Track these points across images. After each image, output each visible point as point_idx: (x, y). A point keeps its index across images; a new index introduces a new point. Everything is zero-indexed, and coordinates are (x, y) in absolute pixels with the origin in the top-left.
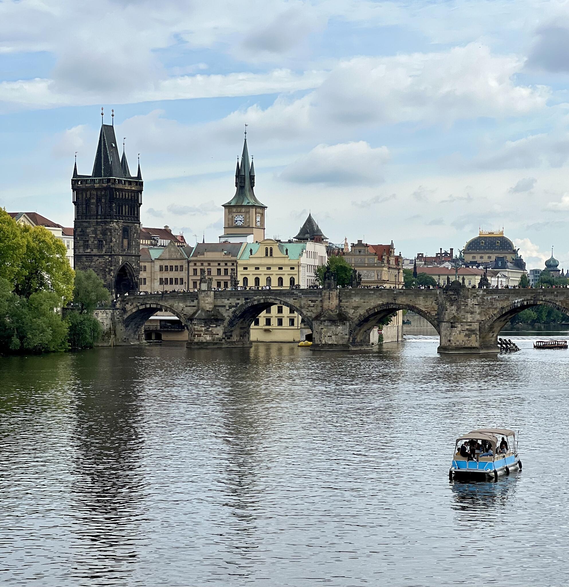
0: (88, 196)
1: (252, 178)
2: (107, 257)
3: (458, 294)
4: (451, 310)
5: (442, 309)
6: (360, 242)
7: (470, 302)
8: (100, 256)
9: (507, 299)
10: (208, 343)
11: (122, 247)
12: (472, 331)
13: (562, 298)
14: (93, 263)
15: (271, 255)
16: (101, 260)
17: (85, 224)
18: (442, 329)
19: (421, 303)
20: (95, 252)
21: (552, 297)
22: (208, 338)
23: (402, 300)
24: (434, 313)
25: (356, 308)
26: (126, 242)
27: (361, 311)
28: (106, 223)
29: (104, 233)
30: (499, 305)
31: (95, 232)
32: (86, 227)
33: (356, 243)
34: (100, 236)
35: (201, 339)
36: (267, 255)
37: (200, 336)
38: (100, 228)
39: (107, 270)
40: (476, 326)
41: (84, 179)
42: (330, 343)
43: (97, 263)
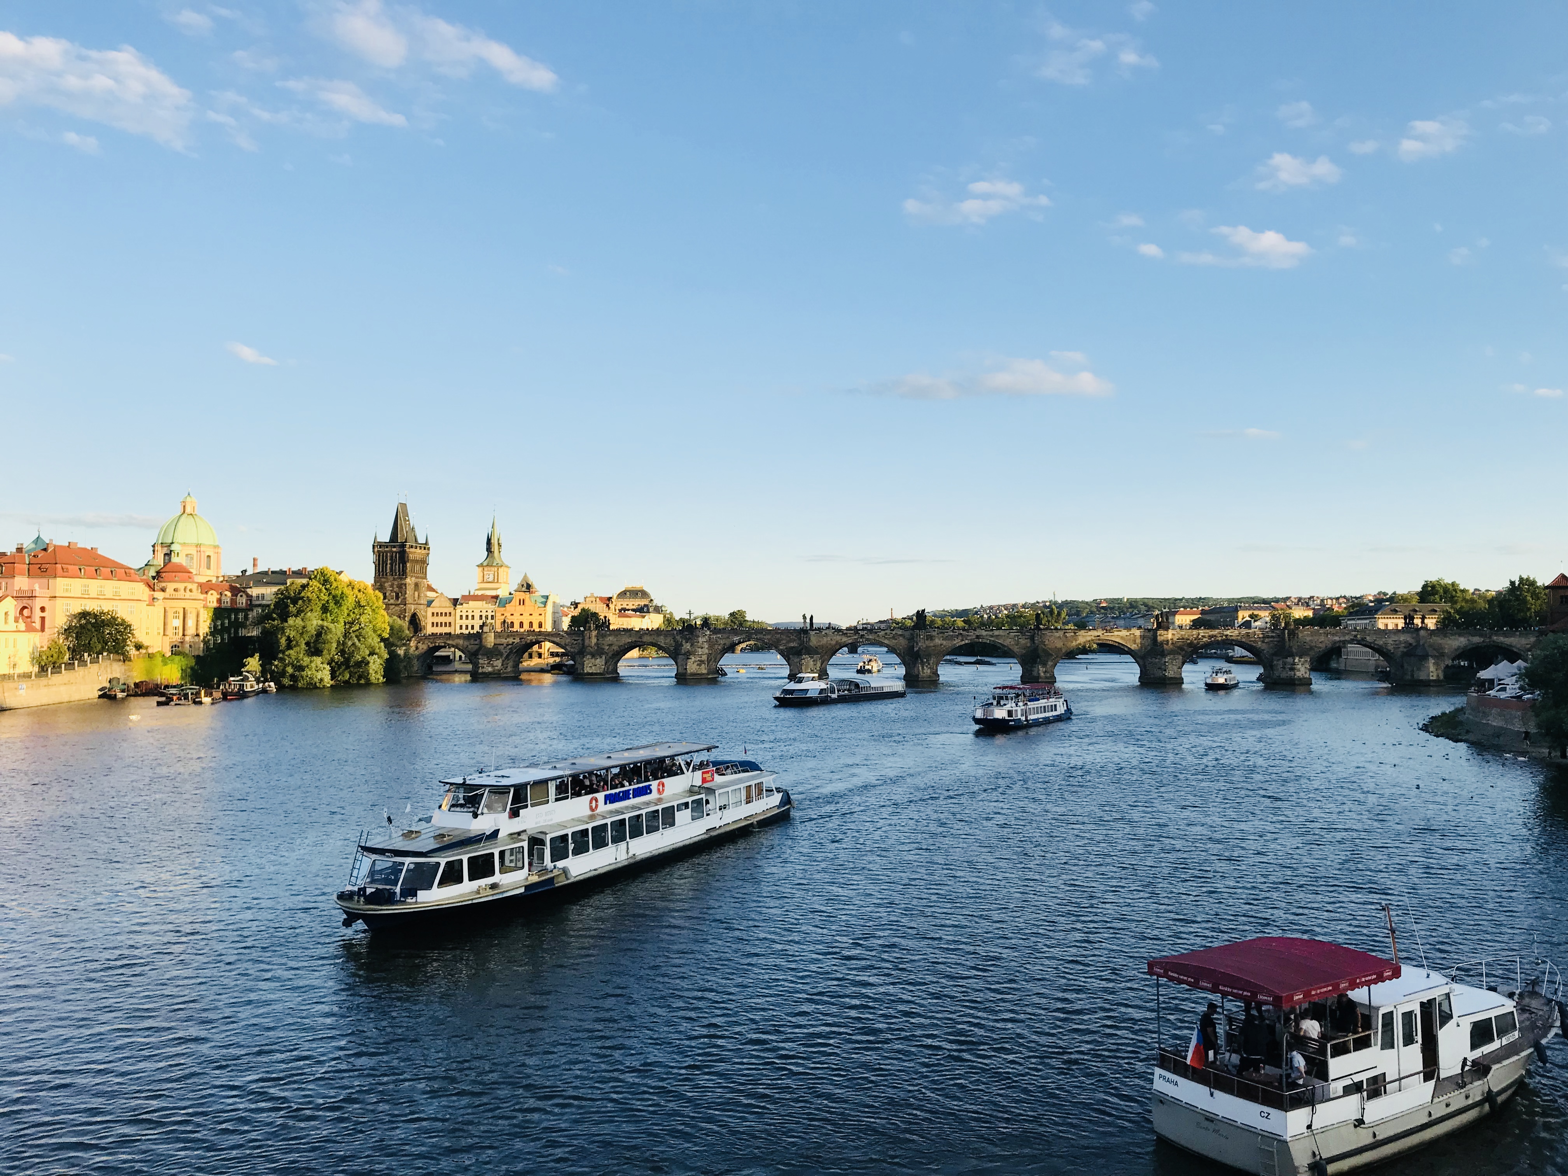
2: (402, 606)
3: (692, 634)
4: (687, 646)
5: (678, 646)
6: (591, 594)
7: (701, 640)
8: (396, 605)
9: (728, 637)
10: (490, 673)
11: (414, 597)
12: (702, 662)
13: (769, 637)
14: (390, 611)
15: (524, 604)
16: (397, 608)
17: (383, 580)
18: (679, 660)
19: (662, 641)
20: (392, 601)
21: (762, 636)
22: (490, 669)
23: (647, 639)
24: (672, 649)
25: (610, 645)
26: (416, 593)
27: (615, 648)
28: (401, 579)
29: (400, 586)
30: (722, 642)
31: (392, 586)
32: (385, 582)
34: (396, 589)
35: (484, 670)
36: (520, 604)
37: (483, 667)
38: (396, 583)
40: (704, 658)
41: (381, 545)
42: (590, 672)
43: (394, 610)
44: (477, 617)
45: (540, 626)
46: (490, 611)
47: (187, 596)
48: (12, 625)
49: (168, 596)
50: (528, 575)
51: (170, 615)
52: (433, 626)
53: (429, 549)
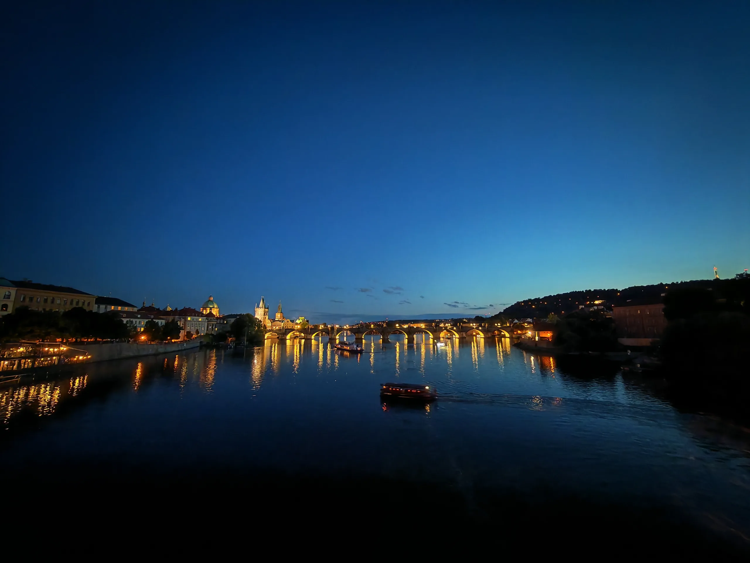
0: (259, 311)
5: (329, 331)
7: (335, 330)
15: (288, 322)
22: (283, 338)
40: (336, 334)
44: (277, 325)
45: (292, 327)
47: (214, 320)
49: (208, 320)
51: (209, 325)
52: (269, 328)
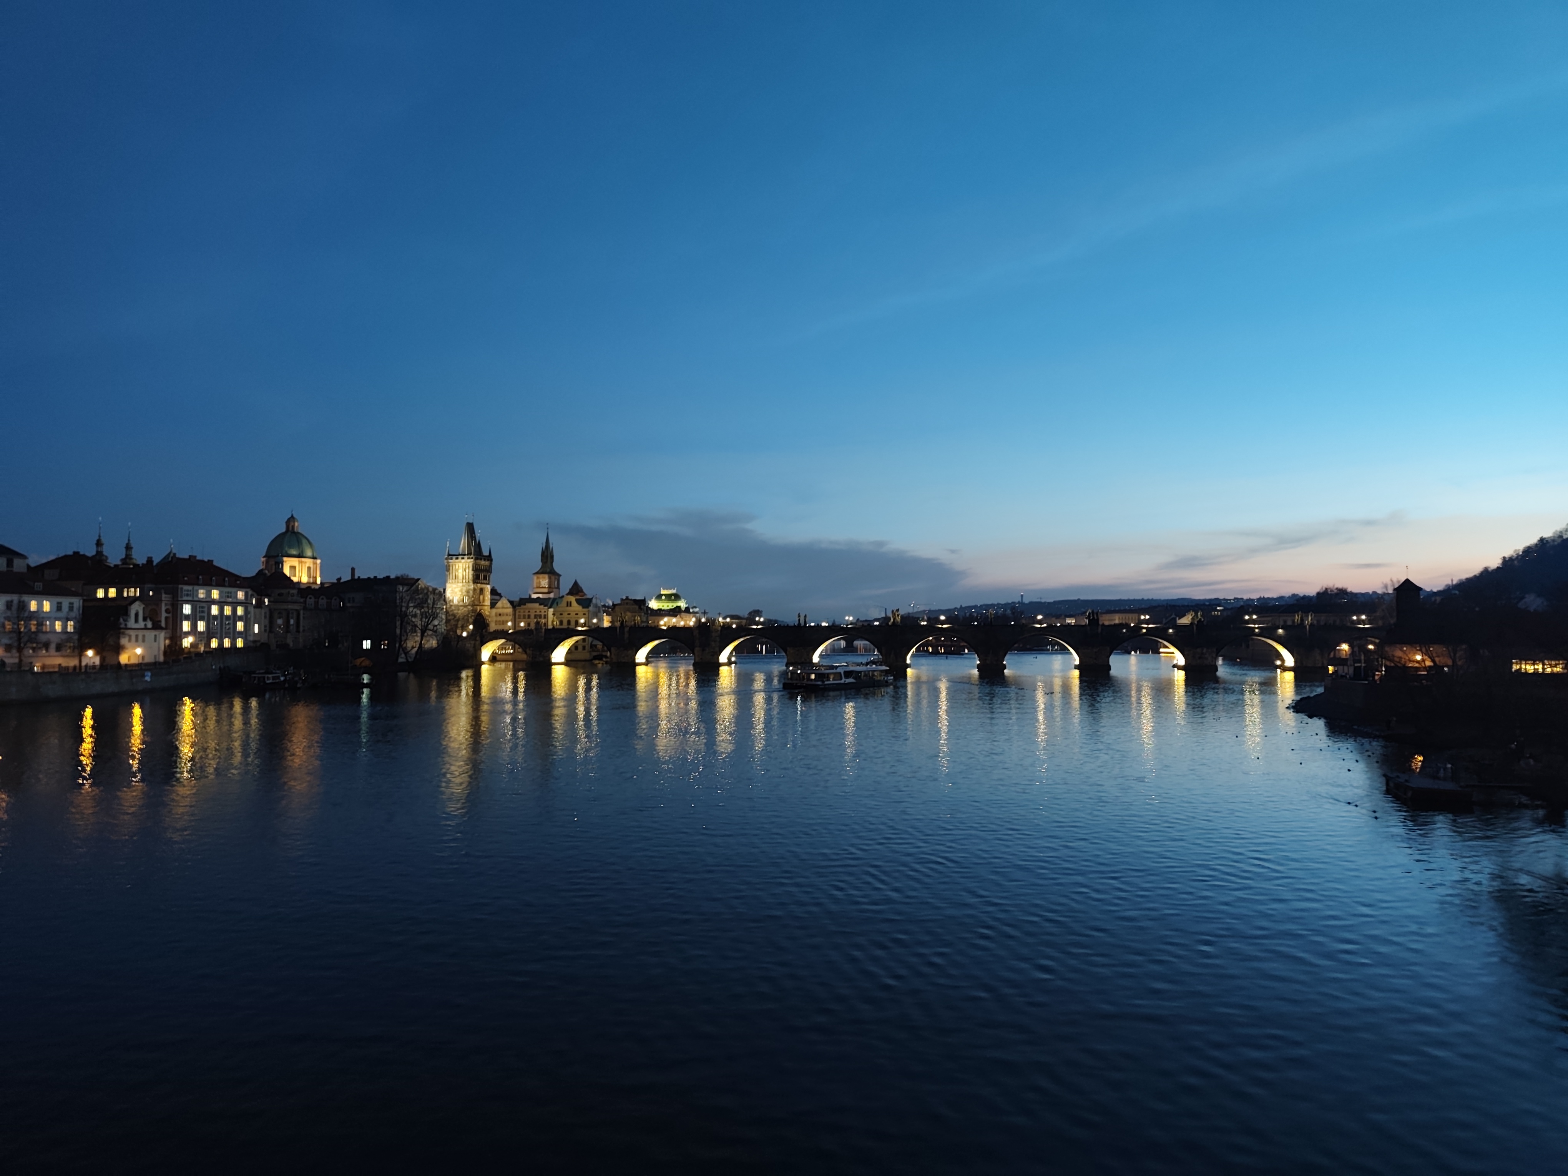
0: (457, 567)
1: (552, 557)
2: (469, 607)
3: (707, 630)
4: (702, 640)
5: (695, 640)
6: (627, 598)
7: (713, 635)
8: (465, 607)
9: (736, 633)
10: (541, 662)
11: (479, 600)
12: (714, 653)
14: (459, 612)
15: (571, 606)
16: (465, 609)
17: (454, 586)
18: (696, 652)
19: (681, 636)
20: (461, 604)
22: (541, 659)
24: (690, 642)
25: (639, 639)
26: (481, 597)
28: (469, 585)
29: (467, 592)
30: (731, 636)
31: (461, 591)
32: (455, 588)
33: (624, 598)
34: (465, 594)
35: (536, 660)
36: (567, 606)
37: (536, 657)
38: (464, 588)
39: (470, 615)
40: (716, 649)
42: (624, 661)
43: (463, 611)
44: (532, 616)
46: (543, 611)
47: (290, 599)
48: (141, 624)
49: (273, 600)
50: (578, 581)
51: (275, 615)
52: (496, 624)
53: (491, 560)
